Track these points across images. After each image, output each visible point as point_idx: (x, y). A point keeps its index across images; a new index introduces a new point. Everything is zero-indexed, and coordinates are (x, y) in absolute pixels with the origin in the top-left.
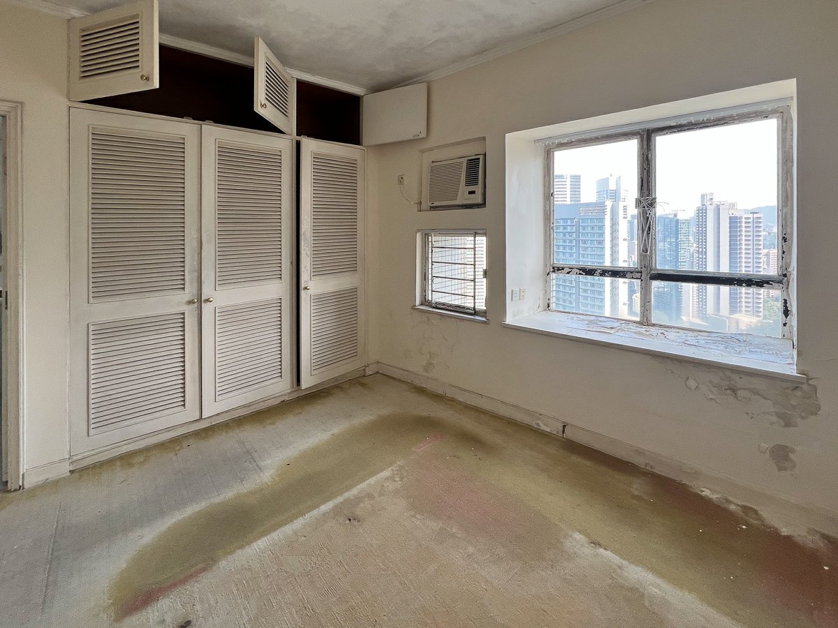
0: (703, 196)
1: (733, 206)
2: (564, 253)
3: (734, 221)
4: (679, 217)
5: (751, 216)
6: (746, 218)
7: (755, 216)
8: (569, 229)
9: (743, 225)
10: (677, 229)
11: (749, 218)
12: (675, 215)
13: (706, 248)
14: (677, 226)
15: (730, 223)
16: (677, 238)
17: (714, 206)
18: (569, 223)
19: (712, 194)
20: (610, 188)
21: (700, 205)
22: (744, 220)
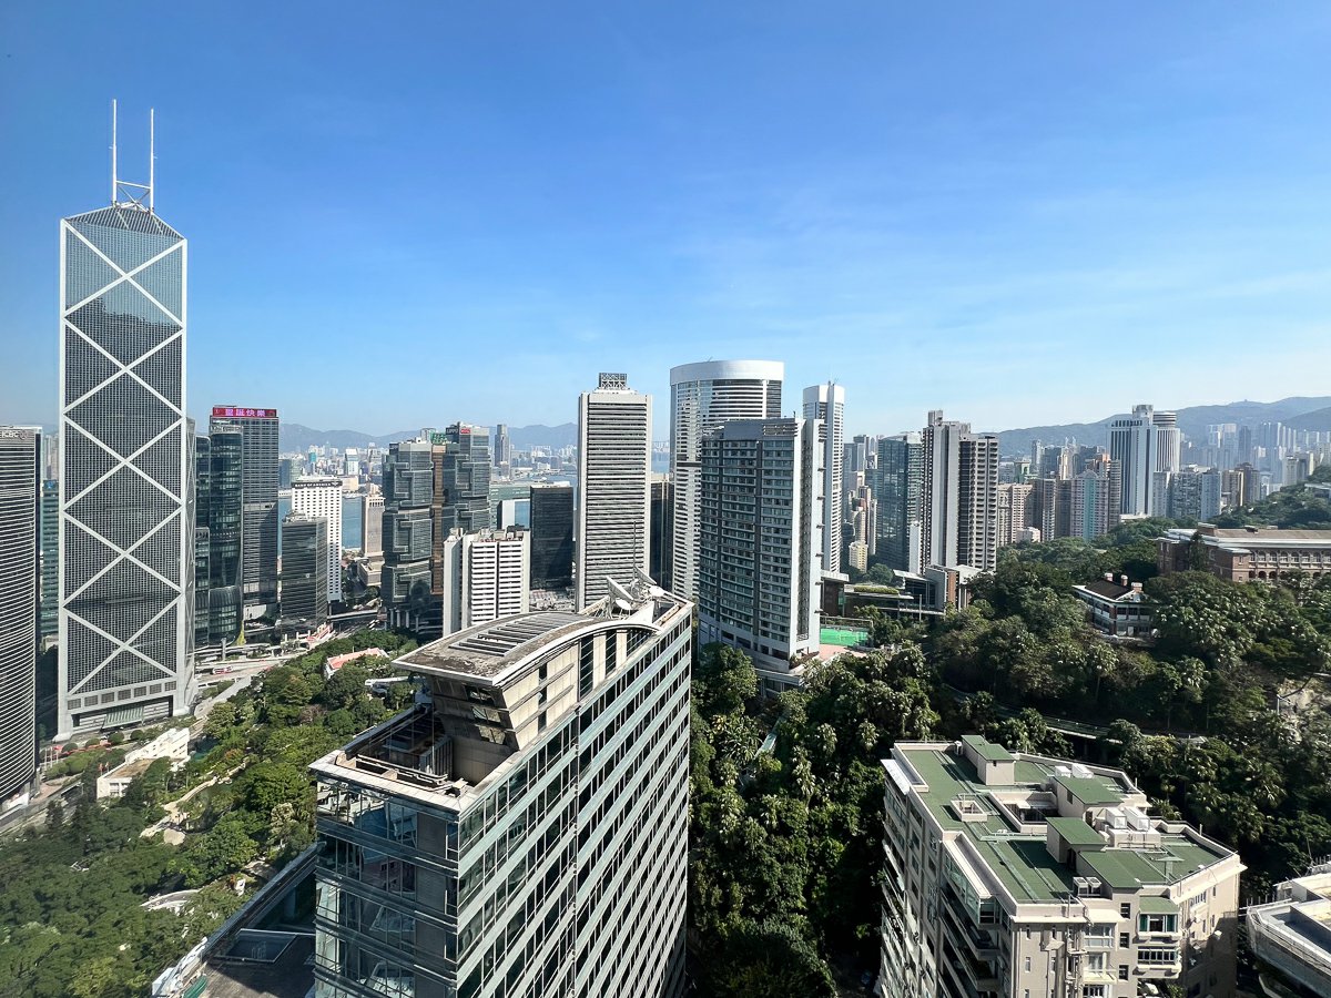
0: (930, 415)
1: (966, 427)
2: (742, 488)
3: (966, 448)
4: (908, 442)
5: (985, 441)
6: (980, 444)
7: (991, 441)
8: (748, 455)
9: (977, 452)
10: (906, 457)
11: (984, 444)
12: (905, 438)
13: (931, 481)
14: (906, 454)
15: (961, 450)
16: (906, 469)
17: (943, 427)
18: (748, 447)
19: (941, 412)
20: (821, 400)
21: (926, 426)
22: (977, 446)
